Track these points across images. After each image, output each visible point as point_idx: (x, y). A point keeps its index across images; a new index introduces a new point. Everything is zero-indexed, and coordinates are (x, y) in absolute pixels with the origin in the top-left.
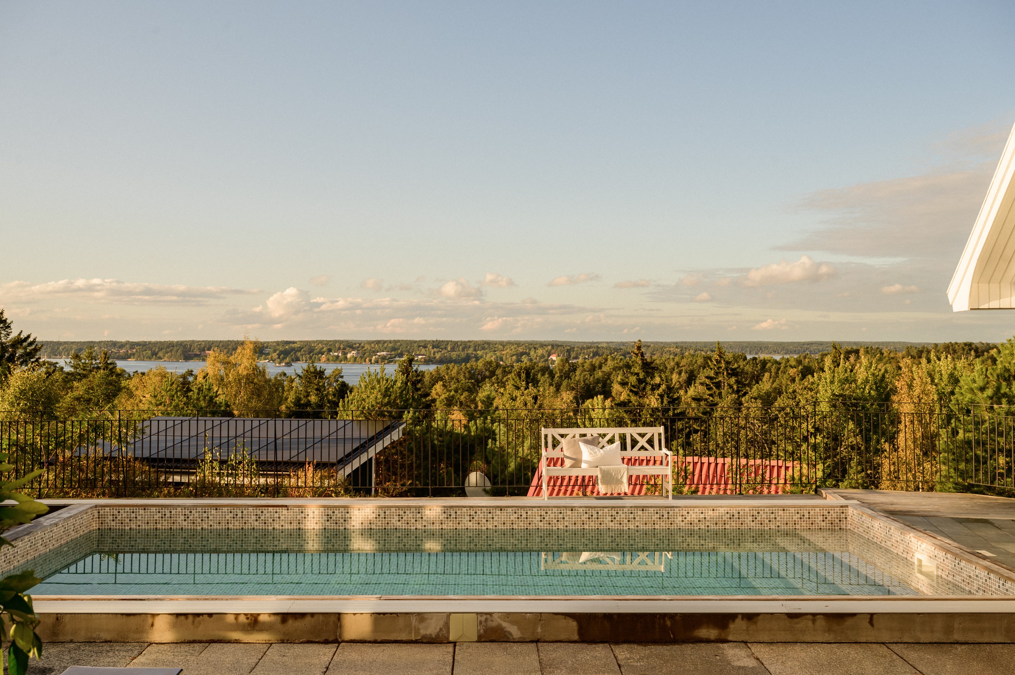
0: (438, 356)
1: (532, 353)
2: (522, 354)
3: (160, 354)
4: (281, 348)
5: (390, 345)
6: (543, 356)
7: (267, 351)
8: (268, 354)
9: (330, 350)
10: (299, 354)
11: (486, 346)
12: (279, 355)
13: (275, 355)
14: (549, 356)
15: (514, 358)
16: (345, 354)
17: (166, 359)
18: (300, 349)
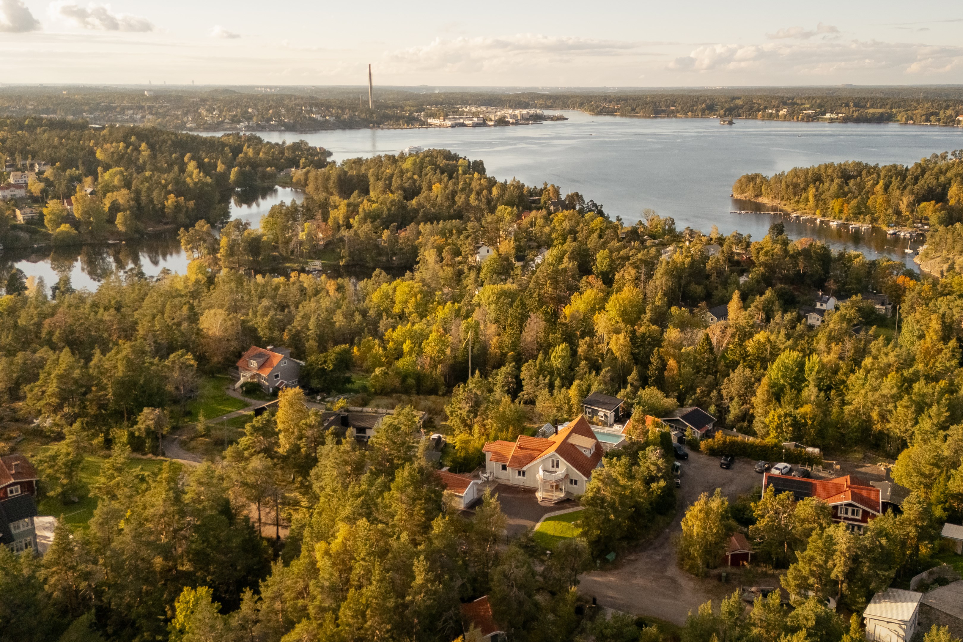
0: (856, 114)
1: (941, 113)
2: (932, 114)
3: (637, 110)
4: (727, 106)
5: (818, 101)
6: (951, 116)
7: (717, 107)
8: (717, 110)
9: (766, 108)
10: (741, 111)
11: (902, 103)
12: (725, 112)
13: (722, 112)
14: (956, 116)
15: (924, 117)
16: (778, 111)
17: (641, 114)
18: (741, 107)
